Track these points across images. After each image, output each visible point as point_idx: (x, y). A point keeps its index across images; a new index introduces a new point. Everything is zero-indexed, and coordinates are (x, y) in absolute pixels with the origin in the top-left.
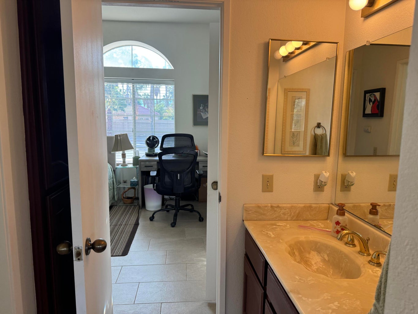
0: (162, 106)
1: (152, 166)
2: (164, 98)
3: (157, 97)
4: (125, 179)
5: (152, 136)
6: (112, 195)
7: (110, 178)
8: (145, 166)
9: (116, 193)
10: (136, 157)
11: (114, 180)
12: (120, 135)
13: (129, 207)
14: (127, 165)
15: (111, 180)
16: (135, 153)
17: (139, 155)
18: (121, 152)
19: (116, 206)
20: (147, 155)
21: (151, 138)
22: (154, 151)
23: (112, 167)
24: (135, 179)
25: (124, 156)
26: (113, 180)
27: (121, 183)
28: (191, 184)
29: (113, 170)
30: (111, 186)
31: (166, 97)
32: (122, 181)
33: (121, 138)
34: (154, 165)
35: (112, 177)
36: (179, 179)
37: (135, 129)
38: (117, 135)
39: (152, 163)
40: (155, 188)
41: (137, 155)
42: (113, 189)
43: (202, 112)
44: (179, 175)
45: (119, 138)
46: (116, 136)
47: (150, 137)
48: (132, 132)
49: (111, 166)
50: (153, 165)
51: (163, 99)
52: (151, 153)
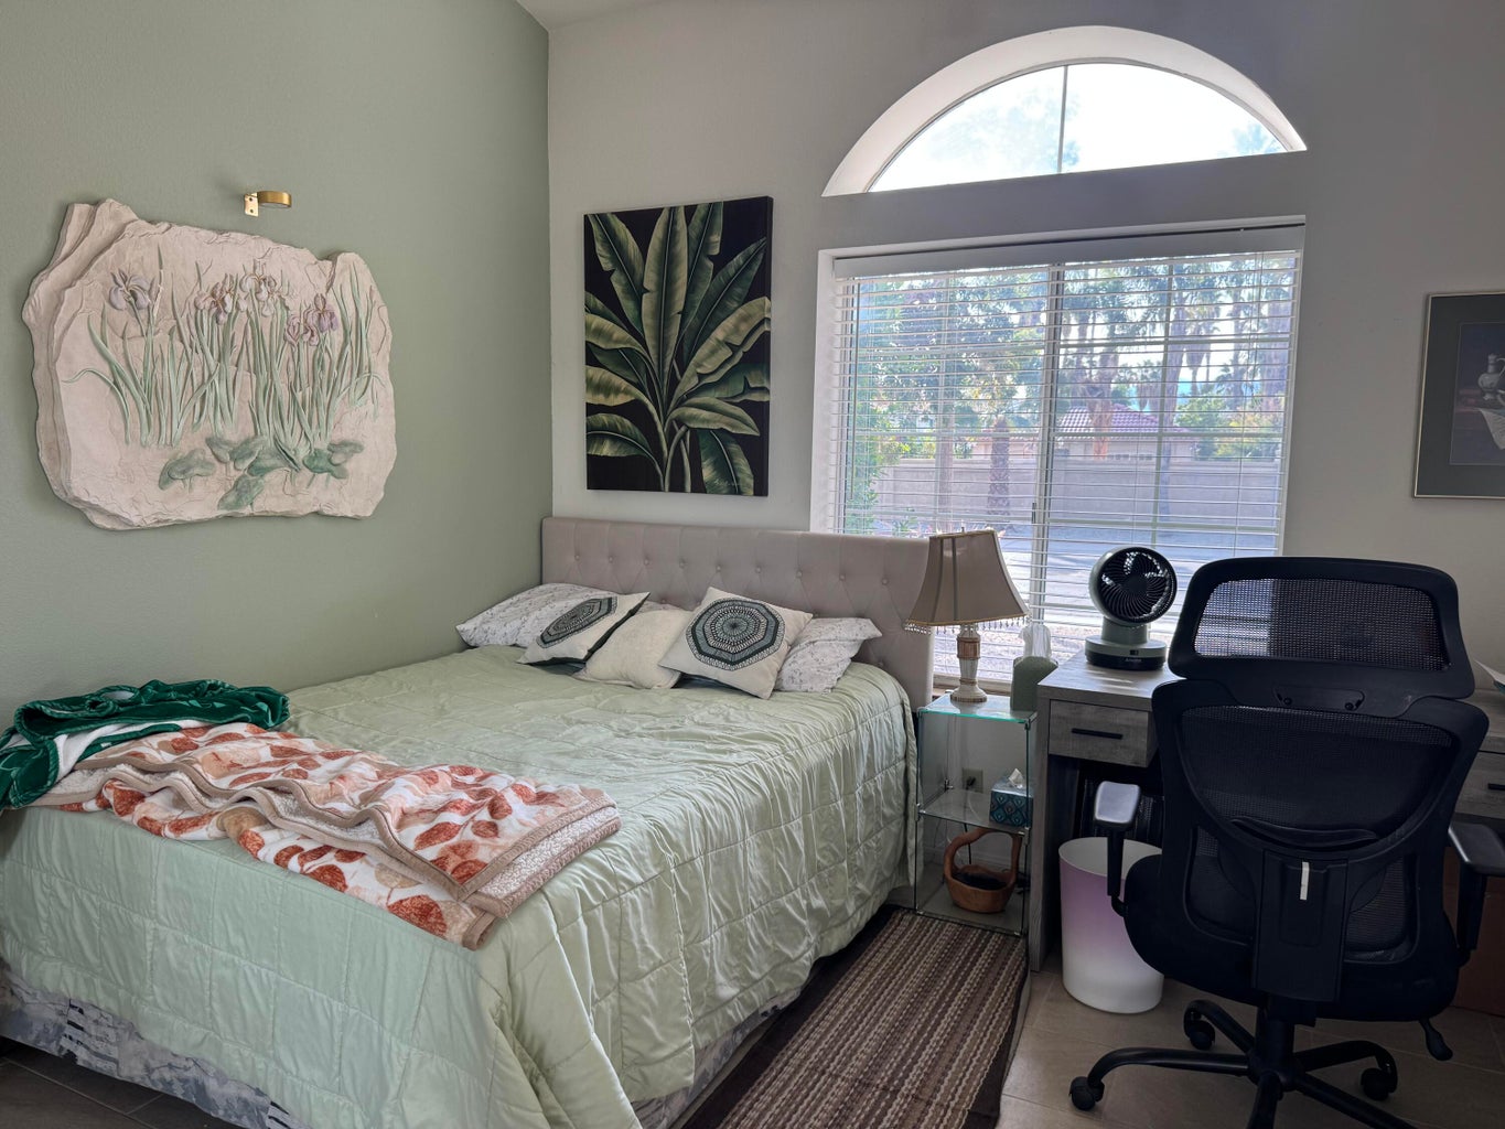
0: (1213, 406)
1: (1119, 737)
2: (1224, 373)
3: (1195, 374)
4: (974, 766)
5: (1134, 550)
6: (895, 850)
7: (889, 758)
8: (1075, 731)
9: (912, 843)
10: (1029, 659)
11: (913, 768)
12: (953, 538)
13: (974, 935)
14: (983, 700)
15: (892, 769)
16: (1028, 637)
17: (1049, 650)
18: (955, 630)
19: (908, 917)
20: (1099, 659)
21: (1129, 562)
22: (1141, 637)
23: (907, 702)
24: (1016, 786)
25: (968, 649)
26: (906, 770)
27: (946, 789)
28: (1402, 949)
29: (909, 714)
30: (890, 804)
31: (1232, 370)
32: (955, 777)
33: (958, 553)
34: (1128, 727)
35: (901, 753)
36: (1304, 896)
37: (1047, 503)
38: (941, 539)
39: (1120, 719)
40: (1121, 898)
41: (1038, 652)
42: (902, 820)
43: (1493, 406)
44: (1306, 868)
45: (948, 554)
46: (937, 542)
47: (1120, 556)
48: (1028, 519)
49: (905, 696)
50: (1122, 732)
51: (1221, 380)
52: (1121, 650)
